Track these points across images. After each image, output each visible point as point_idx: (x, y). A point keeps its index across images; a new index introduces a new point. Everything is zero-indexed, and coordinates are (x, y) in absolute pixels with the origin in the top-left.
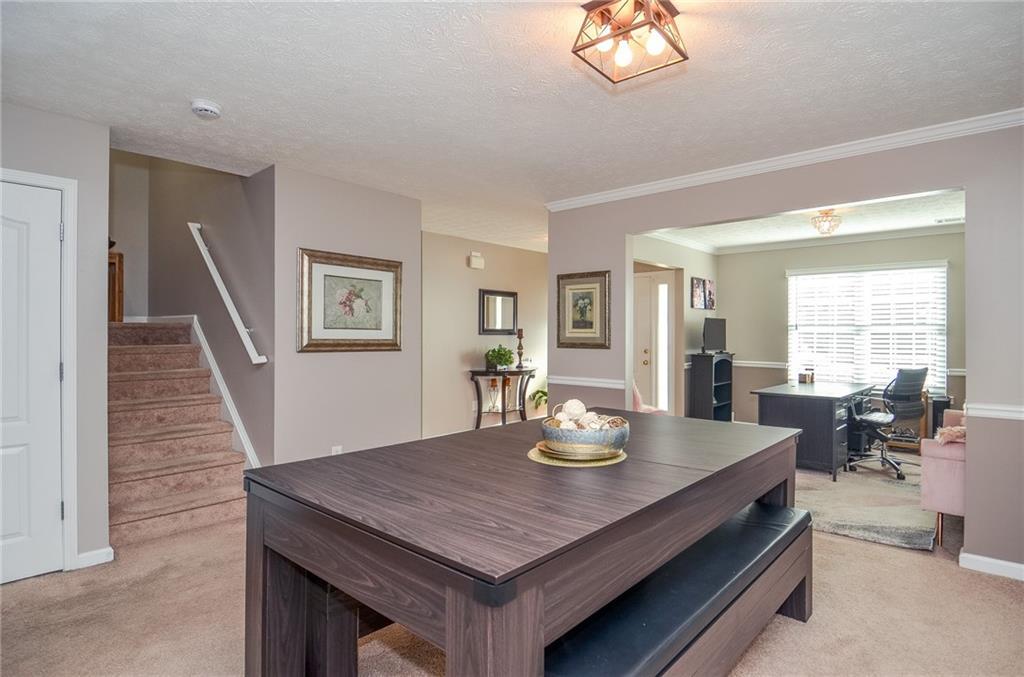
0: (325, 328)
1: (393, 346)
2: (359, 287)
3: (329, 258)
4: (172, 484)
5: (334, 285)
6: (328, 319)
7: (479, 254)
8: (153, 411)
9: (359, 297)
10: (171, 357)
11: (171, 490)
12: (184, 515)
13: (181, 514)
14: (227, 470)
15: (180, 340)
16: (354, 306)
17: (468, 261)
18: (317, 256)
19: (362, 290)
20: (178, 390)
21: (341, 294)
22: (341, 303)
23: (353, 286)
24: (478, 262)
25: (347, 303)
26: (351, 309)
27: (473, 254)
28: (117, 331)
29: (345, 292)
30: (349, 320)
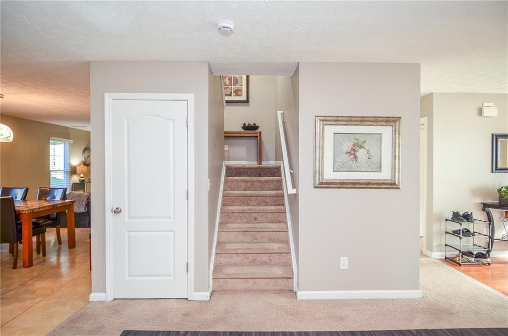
0: (334, 171)
1: (392, 185)
2: (362, 139)
3: (337, 120)
4: (251, 259)
5: (341, 140)
6: (337, 165)
7: (492, 104)
8: (252, 214)
9: (361, 147)
10: (268, 184)
11: (250, 262)
12: (251, 281)
13: (250, 280)
14: (280, 256)
15: (276, 175)
16: (358, 154)
17: (480, 112)
18: (327, 120)
19: (364, 142)
20: (267, 203)
21: (347, 146)
22: (347, 153)
23: (357, 139)
24: (491, 111)
25: (353, 152)
26: (356, 157)
27: (485, 104)
28: (248, 170)
29: (351, 144)
30: (353, 164)
